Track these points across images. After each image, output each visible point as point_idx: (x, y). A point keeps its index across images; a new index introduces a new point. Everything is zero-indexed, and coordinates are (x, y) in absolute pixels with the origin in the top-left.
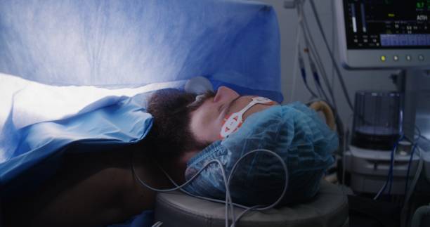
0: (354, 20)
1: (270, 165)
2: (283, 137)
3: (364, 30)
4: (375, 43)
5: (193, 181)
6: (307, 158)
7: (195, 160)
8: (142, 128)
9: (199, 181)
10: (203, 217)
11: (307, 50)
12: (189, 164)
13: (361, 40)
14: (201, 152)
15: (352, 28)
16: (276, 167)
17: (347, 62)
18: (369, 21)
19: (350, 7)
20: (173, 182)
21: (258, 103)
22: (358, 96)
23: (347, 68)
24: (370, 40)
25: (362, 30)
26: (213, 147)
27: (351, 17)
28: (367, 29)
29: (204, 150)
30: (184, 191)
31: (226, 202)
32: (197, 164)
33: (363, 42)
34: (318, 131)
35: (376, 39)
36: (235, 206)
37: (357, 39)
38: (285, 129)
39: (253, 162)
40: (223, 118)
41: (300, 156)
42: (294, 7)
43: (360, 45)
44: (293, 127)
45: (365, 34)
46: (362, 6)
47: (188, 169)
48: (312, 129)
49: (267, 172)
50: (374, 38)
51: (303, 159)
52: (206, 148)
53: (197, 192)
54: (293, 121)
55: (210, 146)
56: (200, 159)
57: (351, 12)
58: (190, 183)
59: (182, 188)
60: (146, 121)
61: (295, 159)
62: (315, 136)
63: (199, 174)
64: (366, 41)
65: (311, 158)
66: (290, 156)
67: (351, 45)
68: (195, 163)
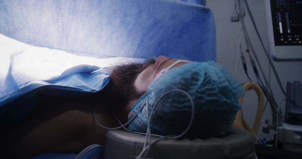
0: (280, 24)
1: (183, 103)
2: (194, 82)
3: (289, 31)
4: (298, 41)
5: (132, 121)
6: (212, 98)
7: (135, 106)
8: (101, 84)
9: (136, 121)
10: (131, 142)
11: (248, 51)
12: (132, 109)
13: (286, 39)
14: (139, 99)
15: (279, 30)
16: (188, 104)
17: (275, 55)
18: (292, 25)
19: (277, 15)
20: (120, 122)
21: (181, 62)
22: (289, 84)
23: (276, 60)
24: (294, 39)
25: (287, 31)
26: (147, 95)
27: (278, 22)
28: (290, 30)
29: (141, 98)
30: (126, 129)
31: (147, 134)
32: (137, 109)
33: (288, 41)
34: (223, 79)
35: (298, 38)
36: (151, 136)
37: (283, 38)
38: (196, 76)
39: (170, 100)
40: (156, 73)
41: (207, 96)
42: (238, 21)
43: (286, 42)
44: (203, 75)
45: (289, 34)
46: (287, 14)
47: (131, 112)
48: (219, 78)
49: (181, 108)
50: (297, 38)
51: (209, 98)
52: (142, 96)
53: (135, 129)
54: (204, 71)
55: (145, 94)
56: (138, 105)
57: (278, 19)
58: (131, 123)
59: (125, 127)
60: (105, 79)
61: (202, 98)
62: (220, 83)
63: (137, 116)
64: (290, 39)
65: (216, 98)
66: (198, 95)
67: (278, 43)
68: (135, 108)
